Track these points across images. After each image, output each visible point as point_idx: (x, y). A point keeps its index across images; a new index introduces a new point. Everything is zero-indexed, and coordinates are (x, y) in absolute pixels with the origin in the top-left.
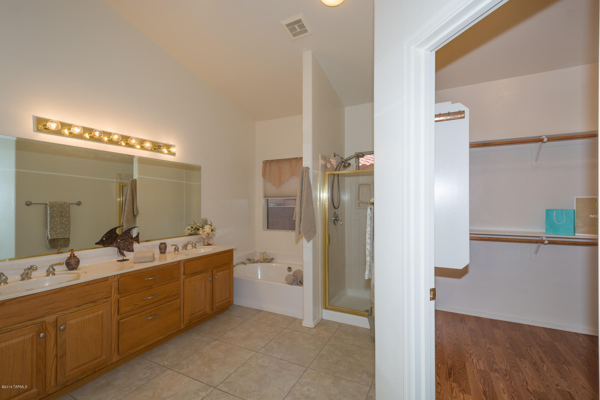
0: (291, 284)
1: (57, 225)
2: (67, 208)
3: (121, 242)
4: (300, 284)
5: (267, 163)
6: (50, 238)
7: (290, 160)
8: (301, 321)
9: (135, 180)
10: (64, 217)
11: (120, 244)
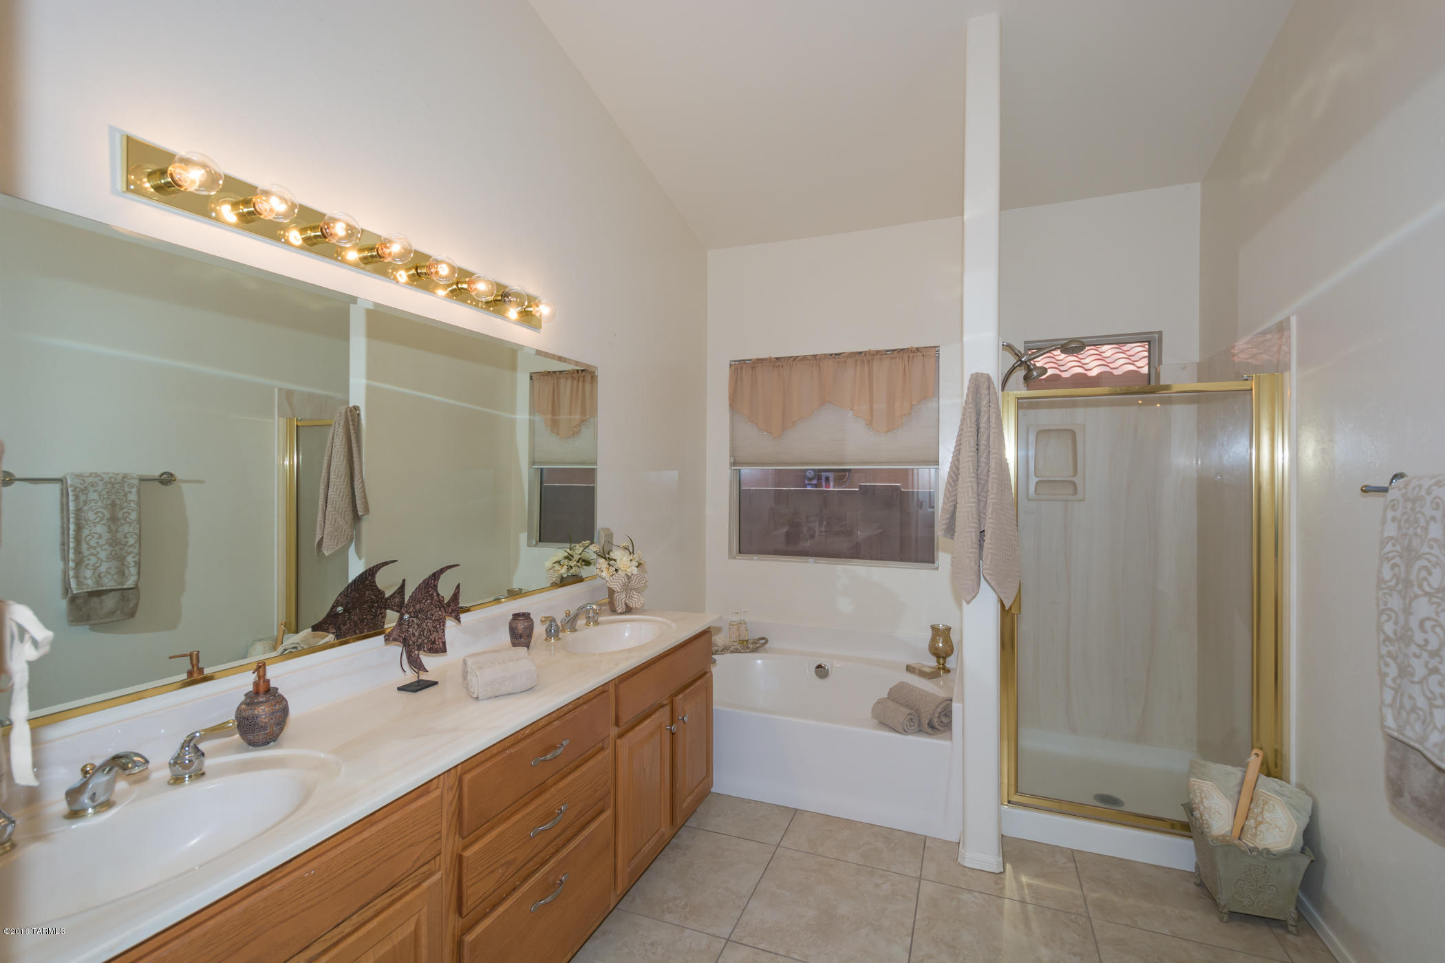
0: (902, 732)
1: (98, 549)
2: (131, 492)
3: (413, 621)
4: (930, 730)
5: (741, 368)
6: (75, 592)
7: (816, 360)
8: (955, 848)
9: (356, 408)
10: (123, 522)
11: (411, 630)
